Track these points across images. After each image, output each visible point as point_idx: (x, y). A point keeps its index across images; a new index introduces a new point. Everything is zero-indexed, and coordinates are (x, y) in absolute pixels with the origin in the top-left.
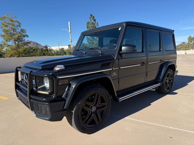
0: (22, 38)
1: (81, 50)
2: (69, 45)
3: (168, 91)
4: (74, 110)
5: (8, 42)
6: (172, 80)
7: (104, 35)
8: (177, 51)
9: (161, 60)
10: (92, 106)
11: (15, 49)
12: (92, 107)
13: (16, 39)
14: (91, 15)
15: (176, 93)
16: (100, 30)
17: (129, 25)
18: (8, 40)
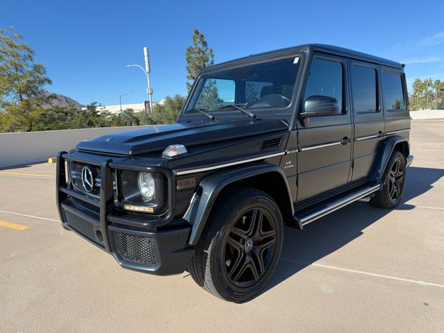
0: (37, 85)
1: (201, 110)
2: (146, 102)
3: (394, 201)
4: (210, 248)
5: (4, 96)
6: (401, 176)
7: (255, 75)
8: (410, 112)
9: (380, 132)
10: (245, 237)
11: (21, 113)
12: (244, 241)
13: (23, 89)
14: (197, 32)
15: (411, 207)
16: (247, 65)
17: (317, 50)
18: (5, 92)
